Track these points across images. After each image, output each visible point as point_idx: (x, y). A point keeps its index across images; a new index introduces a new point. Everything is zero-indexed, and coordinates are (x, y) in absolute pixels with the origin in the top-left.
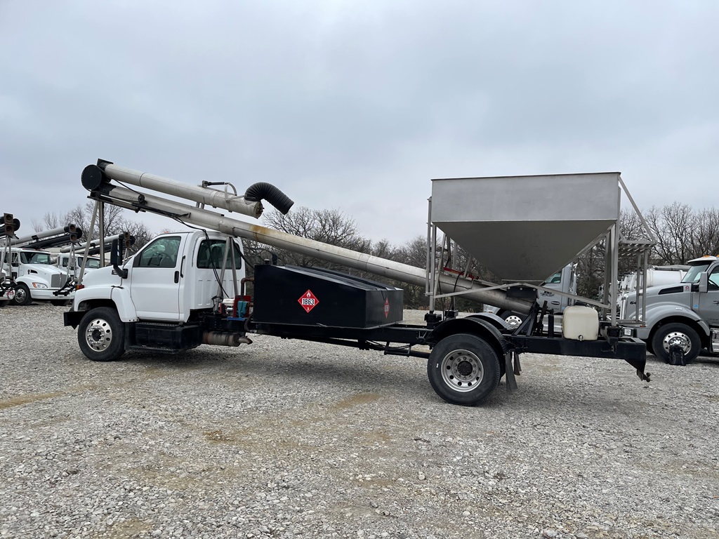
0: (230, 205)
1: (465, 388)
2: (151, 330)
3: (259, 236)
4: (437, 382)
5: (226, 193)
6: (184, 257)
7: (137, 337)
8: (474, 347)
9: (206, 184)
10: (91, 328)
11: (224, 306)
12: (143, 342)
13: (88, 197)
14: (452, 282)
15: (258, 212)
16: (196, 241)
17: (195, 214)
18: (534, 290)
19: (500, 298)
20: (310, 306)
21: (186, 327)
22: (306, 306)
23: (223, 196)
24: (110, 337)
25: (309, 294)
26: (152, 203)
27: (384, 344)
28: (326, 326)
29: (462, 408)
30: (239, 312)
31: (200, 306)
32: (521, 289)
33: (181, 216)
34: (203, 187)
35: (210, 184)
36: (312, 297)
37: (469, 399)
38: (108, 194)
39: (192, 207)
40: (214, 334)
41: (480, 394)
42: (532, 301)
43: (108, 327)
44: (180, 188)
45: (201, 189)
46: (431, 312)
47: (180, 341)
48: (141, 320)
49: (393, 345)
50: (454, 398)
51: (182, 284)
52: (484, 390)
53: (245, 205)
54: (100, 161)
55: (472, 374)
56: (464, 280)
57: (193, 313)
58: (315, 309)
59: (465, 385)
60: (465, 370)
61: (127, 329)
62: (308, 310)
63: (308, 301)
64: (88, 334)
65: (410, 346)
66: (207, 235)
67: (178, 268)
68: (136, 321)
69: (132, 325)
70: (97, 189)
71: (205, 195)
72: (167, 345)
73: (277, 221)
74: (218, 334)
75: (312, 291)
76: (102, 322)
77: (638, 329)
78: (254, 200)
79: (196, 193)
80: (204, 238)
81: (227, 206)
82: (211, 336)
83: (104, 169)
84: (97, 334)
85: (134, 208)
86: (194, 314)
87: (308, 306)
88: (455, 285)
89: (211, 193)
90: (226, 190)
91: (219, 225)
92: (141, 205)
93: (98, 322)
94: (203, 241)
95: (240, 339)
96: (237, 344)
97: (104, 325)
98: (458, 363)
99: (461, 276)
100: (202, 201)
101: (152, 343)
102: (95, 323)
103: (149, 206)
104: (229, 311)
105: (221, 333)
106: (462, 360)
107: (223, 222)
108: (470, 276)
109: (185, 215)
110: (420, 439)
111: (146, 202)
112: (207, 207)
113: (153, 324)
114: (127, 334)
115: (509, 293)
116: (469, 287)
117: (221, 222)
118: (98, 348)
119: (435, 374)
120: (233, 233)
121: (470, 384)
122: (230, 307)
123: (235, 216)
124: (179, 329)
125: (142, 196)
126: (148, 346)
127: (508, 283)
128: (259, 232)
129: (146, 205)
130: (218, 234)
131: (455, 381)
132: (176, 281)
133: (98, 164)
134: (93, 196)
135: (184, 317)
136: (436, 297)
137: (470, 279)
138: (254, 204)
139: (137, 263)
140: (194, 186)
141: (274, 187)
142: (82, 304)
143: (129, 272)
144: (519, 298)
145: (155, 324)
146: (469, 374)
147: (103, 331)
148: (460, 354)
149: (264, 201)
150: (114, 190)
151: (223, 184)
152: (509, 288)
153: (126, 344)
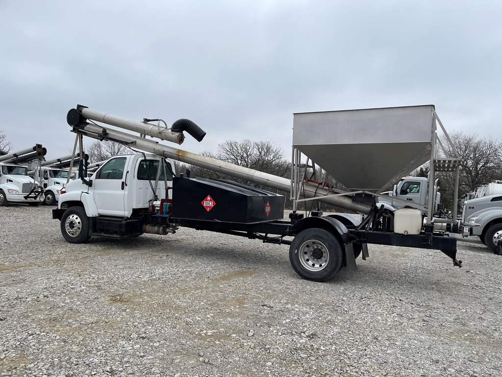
0: (161, 135)
1: (317, 268)
2: (106, 223)
3: (180, 157)
4: (296, 264)
5: (159, 126)
6: (128, 172)
7: (97, 227)
8: (322, 238)
9: (146, 121)
10: (68, 221)
11: (153, 207)
12: (102, 231)
13: (71, 131)
14: (313, 190)
15: (181, 140)
16: (137, 160)
17: (139, 142)
18: (373, 196)
19: (348, 202)
20: (209, 207)
21: (129, 221)
22: (207, 207)
23: (157, 129)
24: (81, 227)
25: (209, 198)
26: (111, 134)
27: (264, 235)
28: (220, 221)
29: (312, 283)
30: (164, 210)
31: (140, 206)
32: (363, 195)
33: (129, 143)
34: (144, 122)
35: (149, 120)
36: (211, 200)
37: (319, 277)
38: (83, 129)
39: (137, 137)
40: (150, 226)
41: (326, 273)
42: (371, 205)
43: (79, 220)
44: (129, 124)
45: (143, 125)
46: (294, 212)
47: (124, 231)
48: (101, 216)
49: (269, 235)
50: (307, 275)
51: (126, 191)
52: (329, 270)
53: (171, 135)
54: (79, 106)
55: (323, 258)
56: (322, 189)
57: (134, 210)
58: (213, 209)
59: (317, 266)
60: (317, 255)
61: (91, 222)
62: (208, 209)
63: (209, 203)
64: (67, 225)
65: (282, 237)
66: (145, 156)
67: (123, 180)
68: (97, 216)
69: (94, 218)
70: (77, 125)
71: (146, 129)
72: (116, 233)
73: (228, 149)
74: (153, 226)
75: (211, 196)
76: (75, 216)
77: (474, 228)
78: (177, 132)
79: (139, 127)
80: (143, 158)
81: (160, 136)
82: (148, 227)
83: (81, 111)
84: (72, 224)
85: (99, 138)
86: (136, 212)
87: (208, 207)
88: (316, 193)
89: (149, 127)
90: (159, 124)
91: (154, 149)
92: (104, 136)
93: (73, 217)
94: (142, 161)
95: (167, 230)
96: (165, 233)
97: (77, 218)
98: (312, 250)
99: (321, 186)
100: (144, 133)
101: (107, 232)
102: (71, 217)
103: (110, 136)
104: (158, 210)
105: (155, 226)
106: (316, 248)
107: (157, 147)
108: (327, 186)
109: (132, 143)
110: (266, 305)
111: (107, 134)
112: (148, 137)
113: (107, 218)
114: (91, 225)
115: (353, 198)
116: (325, 194)
117: (155, 147)
118: (73, 235)
119: (294, 258)
120: (164, 155)
121: (321, 266)
122: (158, 207)
123: (166, 143)
124: (124, 222)
125: (104, 130)
126: (105, 233)
127: (354, 191)
128: (180, 154)
129: (107, 136)
130: (154, 156)
131: (310, 263)
132: (123, 189)
133: (78, 108)
134: (74, 130)
135: (128, 213)
136: (298, 201)
137: (327, 188)
138: (177, 134)
139: (99, 176)
140: (138, 122)
141: (191, 122)
142: (63, 204)
143: (93, 182)
144: (362, 203)
145: (109, 218)
146: (320, 258)
147: (76, 223)
148: (314, 243)
149: (185, 132)
150: (88, 126)
151: (157, 120)
152: (354, 195)
153: (90, 232)
